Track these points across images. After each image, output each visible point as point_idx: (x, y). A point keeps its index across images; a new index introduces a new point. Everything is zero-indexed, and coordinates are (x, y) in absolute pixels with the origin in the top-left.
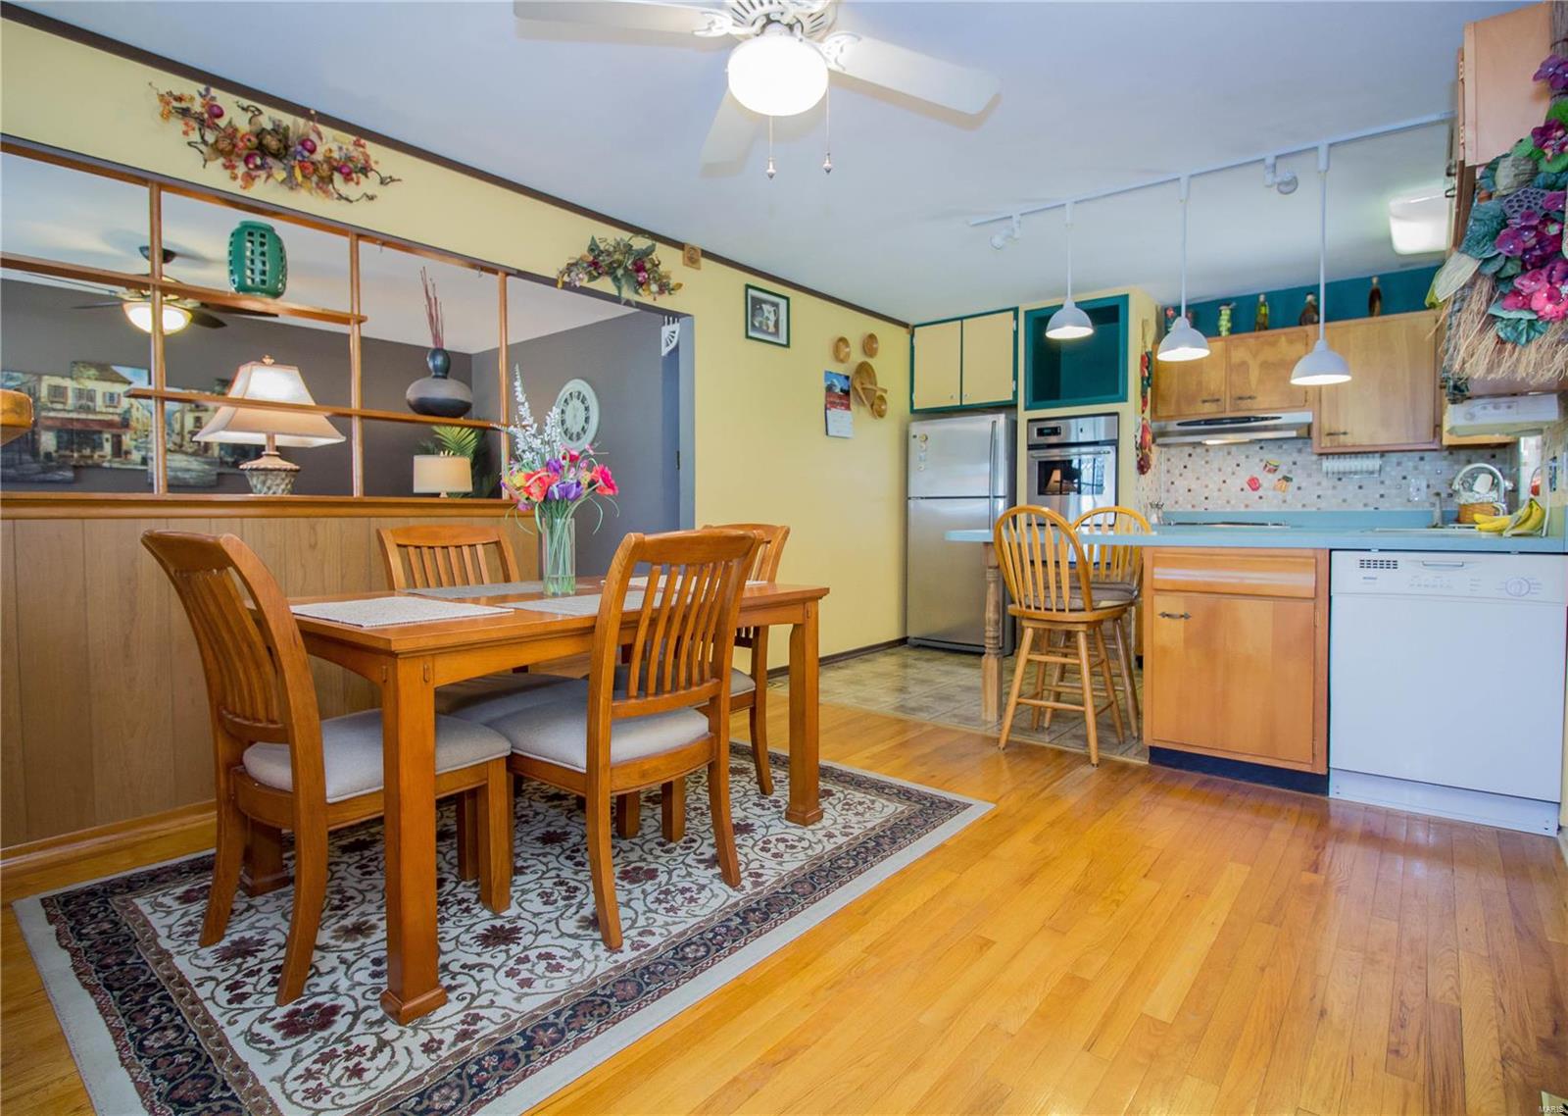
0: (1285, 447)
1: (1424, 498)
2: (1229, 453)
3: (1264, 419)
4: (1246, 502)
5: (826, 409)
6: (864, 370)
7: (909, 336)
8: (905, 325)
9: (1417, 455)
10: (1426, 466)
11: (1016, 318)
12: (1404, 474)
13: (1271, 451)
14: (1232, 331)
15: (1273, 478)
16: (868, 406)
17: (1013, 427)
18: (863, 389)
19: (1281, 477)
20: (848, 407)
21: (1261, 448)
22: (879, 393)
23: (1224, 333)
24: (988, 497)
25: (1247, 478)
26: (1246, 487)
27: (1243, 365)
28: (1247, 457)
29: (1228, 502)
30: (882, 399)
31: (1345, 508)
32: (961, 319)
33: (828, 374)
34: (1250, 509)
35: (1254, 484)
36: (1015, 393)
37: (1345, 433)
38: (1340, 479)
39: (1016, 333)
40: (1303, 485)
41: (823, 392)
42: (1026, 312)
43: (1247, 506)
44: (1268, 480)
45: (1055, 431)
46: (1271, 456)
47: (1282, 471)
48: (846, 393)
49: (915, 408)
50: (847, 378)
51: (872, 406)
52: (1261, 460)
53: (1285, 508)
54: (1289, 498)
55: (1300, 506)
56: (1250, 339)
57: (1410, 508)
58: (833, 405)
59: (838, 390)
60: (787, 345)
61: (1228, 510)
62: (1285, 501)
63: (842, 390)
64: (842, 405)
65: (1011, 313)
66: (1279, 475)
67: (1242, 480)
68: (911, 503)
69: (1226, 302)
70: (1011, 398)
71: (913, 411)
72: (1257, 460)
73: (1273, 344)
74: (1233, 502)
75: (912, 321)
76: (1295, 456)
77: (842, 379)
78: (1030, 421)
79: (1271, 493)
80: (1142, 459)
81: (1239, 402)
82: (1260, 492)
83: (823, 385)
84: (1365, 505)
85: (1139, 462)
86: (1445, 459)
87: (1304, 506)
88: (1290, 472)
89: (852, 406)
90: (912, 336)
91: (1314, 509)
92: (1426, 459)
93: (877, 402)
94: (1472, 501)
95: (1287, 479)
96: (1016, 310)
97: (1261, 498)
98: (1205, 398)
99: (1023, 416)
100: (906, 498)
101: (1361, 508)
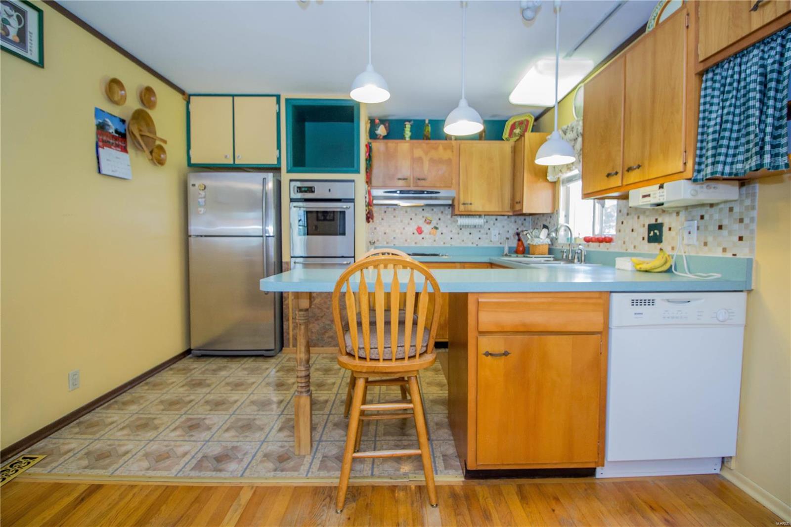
0: (435, 210)
1: (497, 240)
2: (406, 212)
3: (432, 193)
4: (416, 241)
5: (97, 147)
6: (141, 117)
7: (185, 103)
8: (182, 92)
9: (494, 217)
10: (498, 224)
11: (278, 102)
12: (489, 227)
13: (428, 212)
14: (411, 138)
15: (429, 227)
16: (147, 152)
17: (278, 185)
18: (142, 136)
19: (433, 227)
20: (125, 150)
21: (423, 210)
22: (158, 143)
23: (408, 139)
24: (262, 236)
25: (416, 227)
26: (415, 232)
27: (420, 159)
28: (416, 215)
29: (406, 241)
30: (161, 149)
31: (463, 245)
32: (233, 96)
33: (98, 112)
34: (418, 245)
35: (420, 231)
36: (279, 159)
37: (471, 204)
38: (461, 229)
39: (278, 114)
40: (444, 232)
41: (93, 129)
42: (287, 100)
43: (416, 243)
44: (426, 228)
45: (311, 190)
46: (428, 214)
47: (434, 224)
48: (123, 136)
49: (193, 162)
50: (123, 121)
51: (151, 152)
52: (423, 217)
53: (435, 245)
54: (437, 239)
55: (442, 243)
56: (423, 144)
57: (491, 245)
58: (107, 144)
59: (112, 130)
60: (40, 64)
61: (406, 245)
62: (435, 241)
63: (116, 131)
64: (117, 146)
65: (275, 99)
66: (432, 226)
67: (413, 228)
68: (192, 240)
69: (409, 121)
70: (275, 162)
71: (190, 164)
72: (421, 217)
73: (436, 149)
74: (408, 241)
75: (189, 90)
76: (440, 215)
77: (117, 121)
78: (291, 180)
79: (428, 236)
80: (369, 213)
81: (418, 181)
82: (422, 235)
83: (93, 123)
84: (473, 243)
85: (367, 215)
86: (506, 220)
87: (444, 243)
88: (437, 224)
89: (129, 149)
90: (188, 103)
91: (449, 245)
92: (498, 220)
93: (156, 150)
94: (539, 243)
95: (436, 228)
96: (278, 97)
97: (423, 238)
98: (400, 177)
99: (285, 177)
100: (186, 236)
101: (470, 245)
